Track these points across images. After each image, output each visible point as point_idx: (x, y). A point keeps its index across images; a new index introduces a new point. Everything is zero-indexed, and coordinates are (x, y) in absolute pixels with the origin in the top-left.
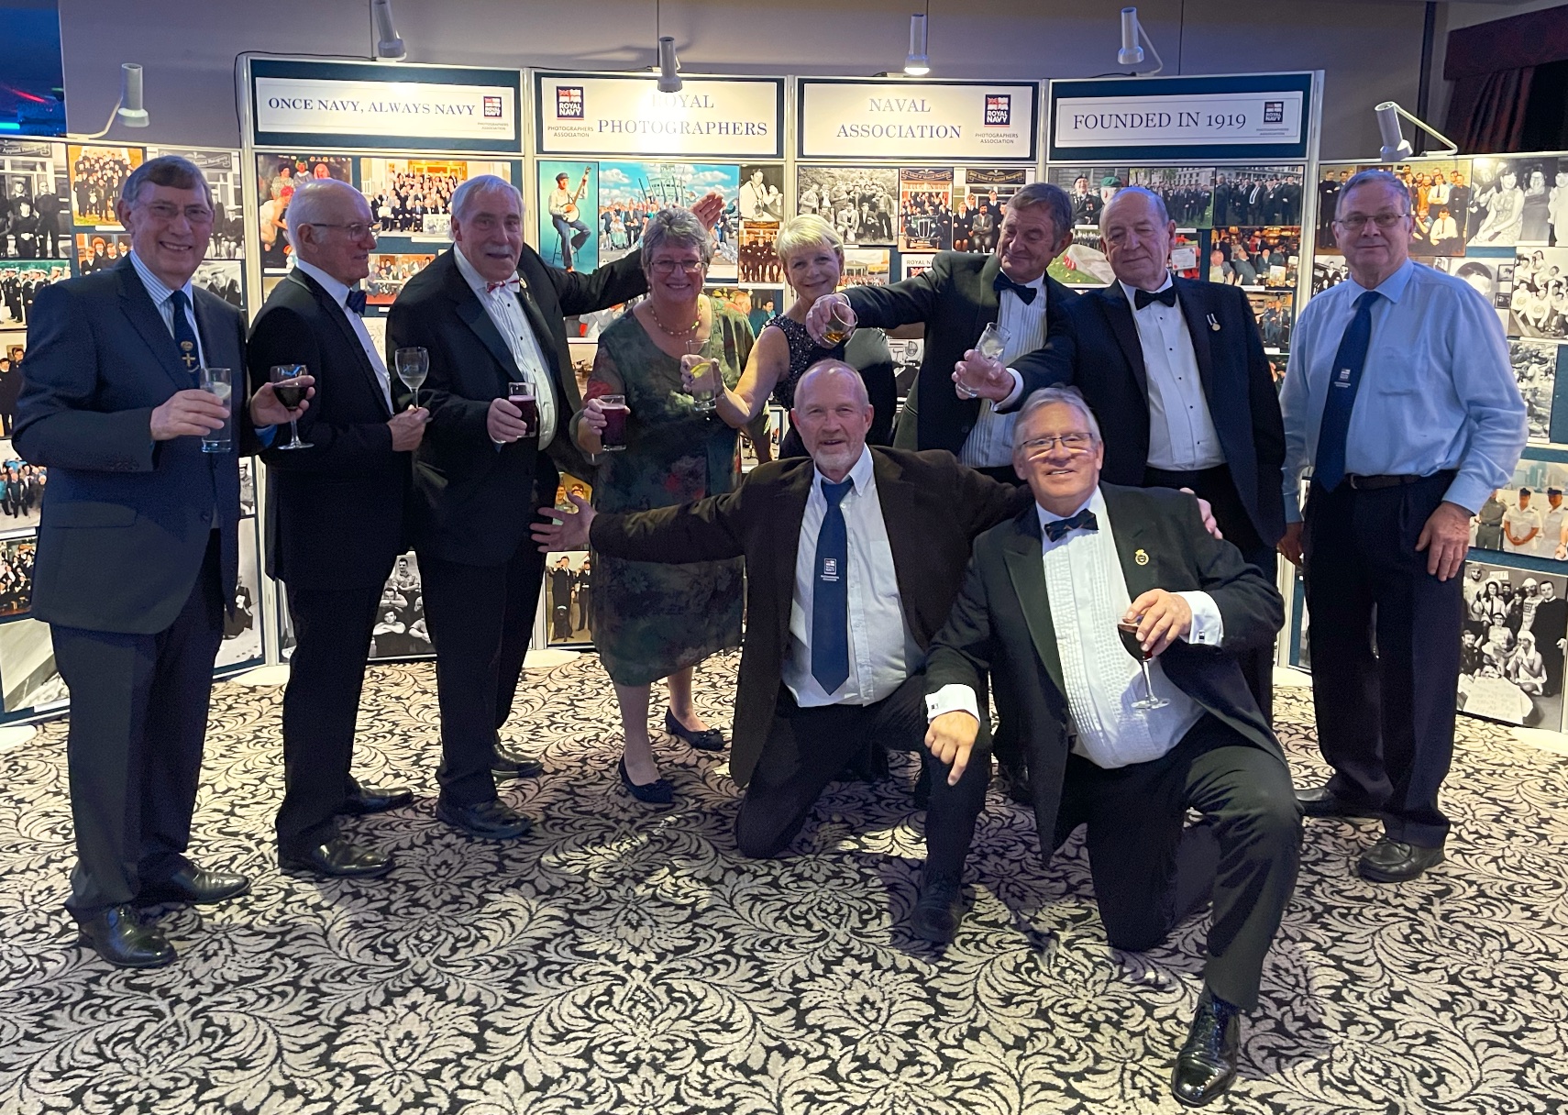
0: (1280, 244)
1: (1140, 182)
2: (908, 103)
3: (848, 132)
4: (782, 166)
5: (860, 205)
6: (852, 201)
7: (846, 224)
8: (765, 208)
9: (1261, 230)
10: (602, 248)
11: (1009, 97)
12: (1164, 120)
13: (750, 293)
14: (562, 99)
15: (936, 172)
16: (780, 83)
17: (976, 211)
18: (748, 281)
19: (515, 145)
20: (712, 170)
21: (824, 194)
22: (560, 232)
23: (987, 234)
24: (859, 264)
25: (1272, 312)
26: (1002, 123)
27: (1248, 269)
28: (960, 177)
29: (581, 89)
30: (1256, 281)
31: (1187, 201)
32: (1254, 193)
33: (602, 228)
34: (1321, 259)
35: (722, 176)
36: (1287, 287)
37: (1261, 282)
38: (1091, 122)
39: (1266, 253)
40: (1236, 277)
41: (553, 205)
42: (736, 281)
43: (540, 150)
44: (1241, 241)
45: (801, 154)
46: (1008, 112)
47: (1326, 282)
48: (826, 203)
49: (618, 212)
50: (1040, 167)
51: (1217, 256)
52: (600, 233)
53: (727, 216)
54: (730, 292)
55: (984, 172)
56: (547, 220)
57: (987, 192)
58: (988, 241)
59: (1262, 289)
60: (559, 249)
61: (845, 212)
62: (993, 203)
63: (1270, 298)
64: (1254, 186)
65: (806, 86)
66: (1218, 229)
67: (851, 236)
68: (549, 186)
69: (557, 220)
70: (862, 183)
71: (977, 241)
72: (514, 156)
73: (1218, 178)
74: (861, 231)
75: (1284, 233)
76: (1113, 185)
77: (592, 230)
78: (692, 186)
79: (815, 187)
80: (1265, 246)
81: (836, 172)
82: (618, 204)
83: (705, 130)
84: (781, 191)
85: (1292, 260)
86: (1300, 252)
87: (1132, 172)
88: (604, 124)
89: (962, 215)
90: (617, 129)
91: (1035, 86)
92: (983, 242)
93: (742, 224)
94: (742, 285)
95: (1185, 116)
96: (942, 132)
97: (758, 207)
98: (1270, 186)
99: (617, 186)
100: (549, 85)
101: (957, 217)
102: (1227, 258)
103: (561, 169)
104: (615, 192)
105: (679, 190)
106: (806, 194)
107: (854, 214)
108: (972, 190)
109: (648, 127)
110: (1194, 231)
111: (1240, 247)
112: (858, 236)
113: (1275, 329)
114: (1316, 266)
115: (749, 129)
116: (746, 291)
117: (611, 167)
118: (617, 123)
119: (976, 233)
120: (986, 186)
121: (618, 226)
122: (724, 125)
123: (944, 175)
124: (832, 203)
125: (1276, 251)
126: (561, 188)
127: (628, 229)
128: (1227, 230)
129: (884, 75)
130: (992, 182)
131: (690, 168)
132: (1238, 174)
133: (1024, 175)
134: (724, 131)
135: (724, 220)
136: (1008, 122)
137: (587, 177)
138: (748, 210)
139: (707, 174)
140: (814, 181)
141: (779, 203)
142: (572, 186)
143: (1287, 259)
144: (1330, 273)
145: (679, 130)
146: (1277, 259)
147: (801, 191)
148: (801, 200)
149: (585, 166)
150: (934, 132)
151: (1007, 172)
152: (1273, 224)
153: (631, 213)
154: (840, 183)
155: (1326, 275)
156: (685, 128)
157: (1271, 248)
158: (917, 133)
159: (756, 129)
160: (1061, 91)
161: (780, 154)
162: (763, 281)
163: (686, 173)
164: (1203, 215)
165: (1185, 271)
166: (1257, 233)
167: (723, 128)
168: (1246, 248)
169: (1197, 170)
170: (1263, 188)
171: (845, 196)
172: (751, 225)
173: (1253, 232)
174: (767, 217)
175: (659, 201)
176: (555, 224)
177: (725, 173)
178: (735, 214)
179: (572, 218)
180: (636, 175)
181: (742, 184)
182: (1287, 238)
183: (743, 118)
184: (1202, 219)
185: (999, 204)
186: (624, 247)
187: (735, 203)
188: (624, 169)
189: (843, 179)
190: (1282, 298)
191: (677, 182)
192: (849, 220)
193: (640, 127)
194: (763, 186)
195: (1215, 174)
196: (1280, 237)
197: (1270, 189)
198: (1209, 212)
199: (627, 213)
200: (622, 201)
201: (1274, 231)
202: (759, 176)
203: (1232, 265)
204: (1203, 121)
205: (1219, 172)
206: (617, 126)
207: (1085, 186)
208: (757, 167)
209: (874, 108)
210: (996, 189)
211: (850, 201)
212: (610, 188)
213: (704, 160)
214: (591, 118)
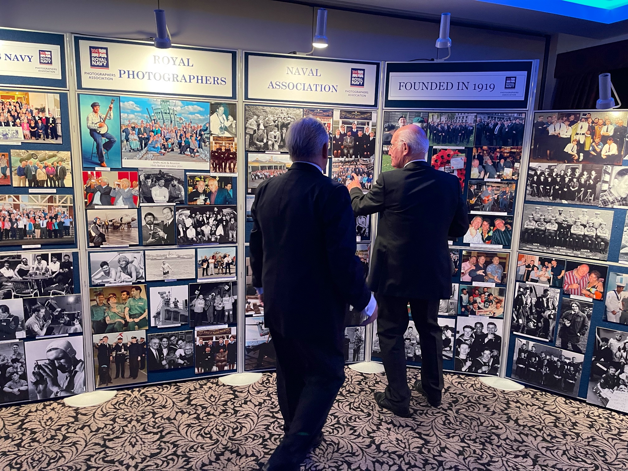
0: (510, 156)
1: (435, 120)
2: (309, 70)
3: (274, 85)
4: (235, 104)
5: (282, 129)
6: (277, 126)
7: (273, 140)
8: (226, 129)
9: (500, 148)
10: (124, 150)
11: (364, 70)
12: (449, 86)
13: (218, 179)
14: (93, 55)
15: (324, 111)
16: (234, 55)
17: (345, 135)
18: (216, 171)
19: (62, 83)
20: (193, 105)
21: (261, 121)
22: (95, 140)
23: (350, 148)
24: (281, 163)
25: (504, 193)
26: (360, 85)
27: (492, 170)
28: (337, 114)
29: (106, 49)
30: (496, 176)
31: (460, 132)
32: (497, 128)
33: (123, 138)
34: (533, 165)
35: (199, 108)
36: (513, 180)
37: (499, 177)
38: (408, 86)
39: (502, 161)
40: (485, 174)
41: (90, 122)
42: (208, 171)
43: (80, 86)
44: (489, 154)
45: (246, 98)
46: (363, 79)
47: (535, 177)
48: (262, 127)
49: (133, 128)
50: (380, 111)
51: (476, 162)
52: (122, 141)
53: (203, 133)
54: (205, 178)
55: (350, 112)
56: (86, 132)
57: (351, 124)
58: (351, 151)
59: (499, 180)
60: (95, 150)
61: (273, 132)
62: (355, 130)
63: (503, 186)
64: (497, 124)
65: (250, 57)
66: (476, 147)
67: (276, 147)
68: (86, 111)
69: (93, 132)
70: (282, 116)
71: (346, 151)
72: (62, 90)
73: (478, 119)
74: (282, 144)
75: (512, 150)
76: (420, 122)
77: (117, 139)
78: (180, 114)
79: (255, 117)
80: (502, 157)
81: (268, 109)
82: (133, 123)
83: (188, 80)
84: (235, 118)
85: (517, 165)
86: (521, 160)
87: (430, 115)
88: (122, 72)
89: (338, 137)
90: (131, 76)
91: (378, 65)
92: (348, 152)
93: (211, 138)
94: (213, 174)
95: (461, 84)
96: (327, 89)
97: (221, 128)
98: (506, 124)
99: (133, 112)
100: (84, 46)
101: (335, 136)
102: (481, 163)
103: (94, 100)
104: (132, 116)
105: (172, 116)
106: (250, 121)
107: (278, 134)
108: (343, 123)
109: (152, 77)
110: (464, 148)
111: (488, 157)
112: (280, 147)
113: (505, 202)
114: (530, 168)
115: (215, 81)
116: (215, 177)
117: (128, 100)
118: (131, 73)
119: (345, 147)
120: (351, 121)
121: (134, 137)
122: (200, 78)
123: (328, 113)
124: (265, 127)
125: (508, 160)
126: (95, 112)
127: (141, 140)
128: (482, 148)
129: (295, 53)
130: (354, 118)
131: (180, 103)
132: (489, 117)
133: (371, 115)
134: (200, 81)
135: (201, 135)
136: (363, 85)
137: (112, 106)
138: (215, 130)
139: (190, 107)
140: (254, 114)
141: (234, 126)
142: (102, 110)
143: (514, 164)
144: (539, 173)
145: (171, 79)
146: (508, 164)
147: (246, 120)
148: (247, 125)
149: (111, 98)
150: (323, 88)
151: (362, 113)
152: (507, 145)
153: (142, 129)
154: (270, 116)
155: (536, 173)
156: (175, 78)
157: (505, 159)
158: (314, 88)
159: (219, 81)
160: (392, 68)
161: (234, 97)
162: (225, 172)
163: (177, 106)
164: (469, 139)
165: (458, 170)
166: (498, 150)
167: (200, 80)
168: (492, 158)
169: (466, 114)
170: (503, 125)
171: (273, 123)
172: (217, 138)
173: (496, 149)
174: (227, 134)
175: (160, 122)
176: (92, 135)
177: (201, 107)
178: (208, 132)
179: (103, 131)
180: (145, 107)
181: (212, 113)
182: (514, 153)
183: (211, 74)
184: (468, 142)
185: (357, 131)
186: (138, 150)
187: (207, 125)
188: (137, 102)
189: (272, 113)
190: (510, 185)
191: (171, 111)
192: (275, 137)
193: (146, 76)
194: (224, 115)
195: (476, 117)
196: (511, 152)
197: (506, 126)
198: (472, 138)
199: (139, 129)
200: (136, 121)
201: (507, 149)
202: (221, 109)
203: (484, 167)
204: (471, 87)
205: (479, 116)
206: (132, 75)
207: (404, 122)
208: (220, 104)
209: (289, 72)
210: (356, 123)
211: (276, 126)
212: (128, 113)
213: (187, 98)
214: (113, 68)
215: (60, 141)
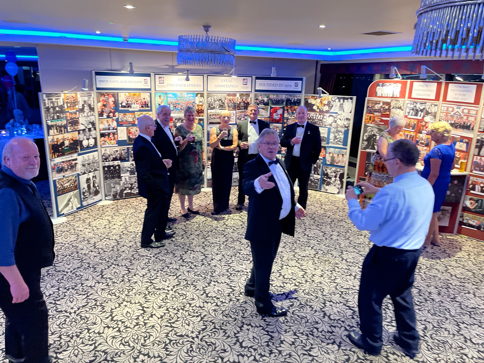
2: (228, 80)
3: (217, 86)
5: (219, 101)
7: (217, 105)
8: (201, 102)
11: (247, 79)
13: (198, 119)
14: (160, 80)
15: (233, 94)
16: (204, 76)
17: (241, 102)
19: (150, 89)
20: (190, 94)
28: (238, 95)
29: (164, 77)
30: (293, 116)
38: (263, 85)
41: (158, 102)
43: (155, 90)
45: (207, 91)
46: (247, 82)
48: (213, 100)
50: (253, 93)
51: (286, 112)
55: (242, 94)
56: (157, 105)
58: (243, 108)
61: (216, 102)
65: (208, 77)
69: (159, 105)
70: (219, 96)
71: (241, 108)
72: (150, 92)
76: (267, 97)
78: (186, 97)
81: (214, 94)
82: (171, 101)
83: (188, 86)
84: (204, 98)
88: (168, 85)
89: (238, 103)
91: (252, 77)
96: (235, 86)
97: (199, 101)
99: (171, 98)
100: (157, 77)
108: (240, 98)
112: (219, 107)
117: (170, 94)
118: (171, 84)
119: (241, 106)
120: (243, 97)
122: (192, 85)
126: (160, 98)
129: (223, 74)
131: (186, 94)
133: (250, 95)
136: (247, 84)
137: (165, 96)
138: (197, 102)
140: (210, 96)
141: (203, 101)
142: (162, 98)
145: (183, 86)
147: (207, 98)
148: (208, 100)
153: (174, 103)
158: (230, 86)
159: (199, 86)
160: (257, 78)
161: (203, 90)
162: (200, 117)
168: (291, 110)
171: (216, 99)
174: (201, 104)
175: (180, 101)
179: (162, 104)
180: (175, 96)
181: (196, 97)
183: (196, 83)
185: (245, 101)
188: (173, 94)
189: (216, 96)
191: (183, 97)
193: (176, 85)
194: (200, 97)
202: (199, 95)
207: (261, 97)
208: (199, 93)
209: (222, 81)
213: (188, 92)
214: (166, 84)
215: (149, 108)
